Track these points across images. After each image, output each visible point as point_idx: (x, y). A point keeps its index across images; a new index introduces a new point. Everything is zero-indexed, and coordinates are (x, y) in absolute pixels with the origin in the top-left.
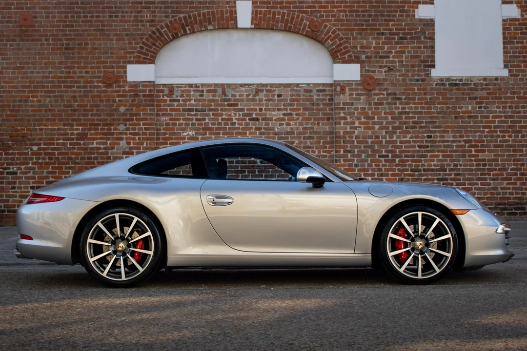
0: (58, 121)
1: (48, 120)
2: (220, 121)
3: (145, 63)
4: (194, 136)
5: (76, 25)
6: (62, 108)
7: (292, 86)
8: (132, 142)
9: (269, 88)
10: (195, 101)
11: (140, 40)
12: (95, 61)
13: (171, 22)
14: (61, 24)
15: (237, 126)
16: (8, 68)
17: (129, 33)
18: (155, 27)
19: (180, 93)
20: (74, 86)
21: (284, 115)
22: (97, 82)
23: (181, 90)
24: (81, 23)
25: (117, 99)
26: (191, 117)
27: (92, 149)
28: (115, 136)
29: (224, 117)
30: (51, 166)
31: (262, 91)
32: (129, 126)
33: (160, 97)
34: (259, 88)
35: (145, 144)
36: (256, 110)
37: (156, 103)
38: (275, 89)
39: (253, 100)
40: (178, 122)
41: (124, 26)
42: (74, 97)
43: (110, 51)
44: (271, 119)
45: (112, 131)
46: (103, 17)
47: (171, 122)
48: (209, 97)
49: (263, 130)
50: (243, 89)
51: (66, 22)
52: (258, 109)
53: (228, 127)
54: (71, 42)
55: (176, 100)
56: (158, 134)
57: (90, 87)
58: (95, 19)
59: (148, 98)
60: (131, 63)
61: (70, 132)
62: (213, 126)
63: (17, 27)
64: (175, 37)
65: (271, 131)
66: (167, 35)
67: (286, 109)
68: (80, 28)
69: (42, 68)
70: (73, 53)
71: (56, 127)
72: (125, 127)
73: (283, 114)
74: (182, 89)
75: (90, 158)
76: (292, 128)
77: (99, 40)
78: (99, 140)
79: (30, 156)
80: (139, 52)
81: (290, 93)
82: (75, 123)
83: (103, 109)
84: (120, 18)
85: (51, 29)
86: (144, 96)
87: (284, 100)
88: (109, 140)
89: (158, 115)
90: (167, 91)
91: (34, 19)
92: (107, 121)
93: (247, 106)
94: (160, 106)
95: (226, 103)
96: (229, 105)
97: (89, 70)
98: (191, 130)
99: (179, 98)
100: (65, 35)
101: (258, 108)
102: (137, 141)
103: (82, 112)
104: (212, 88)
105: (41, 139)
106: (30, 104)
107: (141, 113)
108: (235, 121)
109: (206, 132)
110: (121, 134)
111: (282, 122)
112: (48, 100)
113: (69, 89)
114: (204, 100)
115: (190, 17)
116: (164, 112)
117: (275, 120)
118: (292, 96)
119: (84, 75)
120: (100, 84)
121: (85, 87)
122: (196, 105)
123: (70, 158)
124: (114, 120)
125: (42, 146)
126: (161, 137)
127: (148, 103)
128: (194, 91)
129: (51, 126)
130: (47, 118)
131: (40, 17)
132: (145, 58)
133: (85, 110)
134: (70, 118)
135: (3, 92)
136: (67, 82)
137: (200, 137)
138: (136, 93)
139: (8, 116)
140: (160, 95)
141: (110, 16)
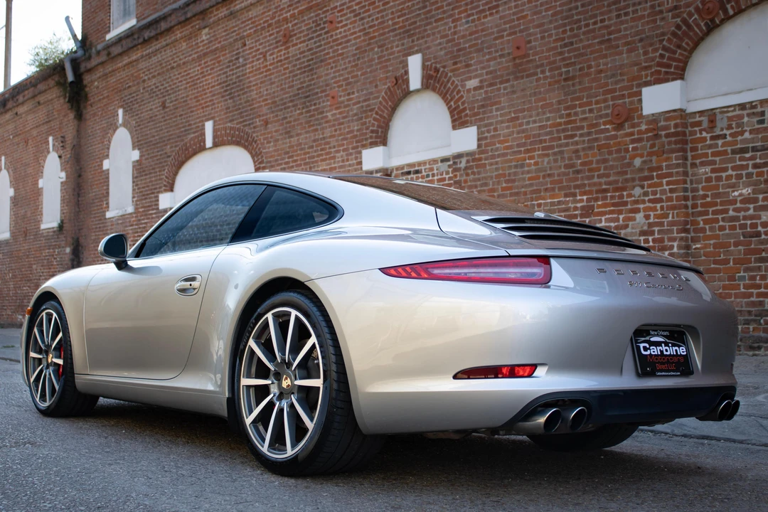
0: (559, 191)
1: (546, 190)
3: (667, 81)
4: (752, 196)
5: (576, 41)
6: (563, 170)
8: (652, 214)
10: (751, 133)
11: (660, 44)
12: (601, 90)
14: (559, 44)
16: (502, 122)
17: (644, 36)
18: (679, 17)
19: (725, 123)
20: (575, 135)
22: (605, 124)
23: (727, 117)
24: (582, 37)
25: (631, 146)
26: (745, 163)
28: (629, 207)
32: (648, 188)
33: (696, 134)
35: (671, 216)
37: (690, 145)
40: (724, 175)
41: (637, 27)
42: (577, 151)
43: (619, 71)
45: (625, 199)
46: (610, 19)
47: (714, 175)
51: (563, 39)
54: (571, 69)
55: (721, 135)
56: (694, 198)
57: (597, 133)
58: (599, 25)
59: (673, 139)
60: (648, 84)
61: (572, 206)
63: (510, 61)
64: (712, 27)
66: (698, 26)
68: (581, 45)
69: (538, 114)
70: (573, 85)
71: (556, 200)
72: (642, 191)
74: (730, 114)
77: (605, 56)
78: (609, 214)
80: (659, 65)
82: (577, 191)
83: (613, 165)
84: (631, 16)
85: (548, 54)
86: (667, 136)
88: (622, 214)
89: (694, 165)
90: (705, 125)
91: (528, 45)
92: (618, 184)
94: (696, 149)
97: (594, 106)
98: (746, 185)
99: (725, 132)
100: (564, 59)
102: (659, 212)
103: (587, 174)
106: (526, 169)
107: (664, 164)
110: (637, 202)
112: (546, 160)
113: (570, 141)
114: (766, 129)
116: (704, 159)
119: (588, 115)
120: (607, 127)
121: (589, 134)
122: (752, 140)
124: (626, 180)
126: (699, 202)
127: (673, 146)
128: (748, 115)
129: (550, 199)
130: (545, 187)
131: (536, 40)
132: (667, 73)
133: (590, 170)
134: (572, 184)
135: (499, 156)
136: (568, 131)
137: (761, 196)
138: (655, 133)
139: (503, 189)
140: (696, 131)
141: (618, 16)
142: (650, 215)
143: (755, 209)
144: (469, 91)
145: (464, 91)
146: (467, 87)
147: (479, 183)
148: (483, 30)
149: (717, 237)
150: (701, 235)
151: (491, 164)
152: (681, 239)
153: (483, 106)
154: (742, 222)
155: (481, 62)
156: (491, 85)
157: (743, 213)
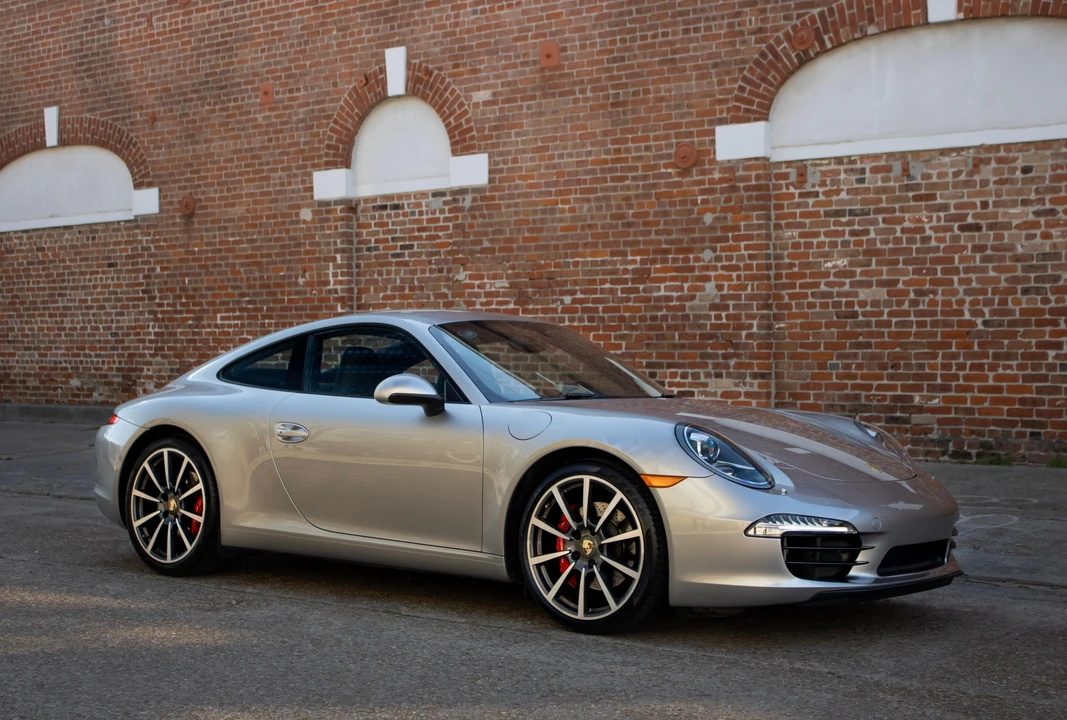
0: (603, 247)
1: (586, 245)
2: (898, 234)
3: (747, 120)
4: (848, 268)
5: (628, 56)
6: (609, 221)
7: (1056, 145)
8: (726, 284)
9: (1002, 153)
10: (848, 193)
11: (739, 73)
12: (662, 123)
13: (795, 28)
14: (605, 57)
15: (933, 243)
16: (524, 151)
17: (719, 60)
18: (764, 42)
19: (817, 178)
20: (626, 178)
21: (1037, 213)
22: (666, 166)
23: (821, 171)
24: (637, 52)
25: (700, 198)
26: (840, 229)
27: (658, 299)
28: (697, 273)
29: (907, 224)
30: (592, 334)
31: (988, 161)
32: (720, 251)
33: (782, 189)
34: (981, 156)
35: (749, 288)
36: (973, 206)
37: (774, 202)
38: (1016, 155)
39: (966, 184)
40: (815, 241)
41: (711, 48)
42: (628, 198)
43: (686, 102)
44: (1007, 226)
45: (692, 264)
46: (674, 33)
47: (802, 241)
48: (876, 182)
49: (989, 252)
50: (947, 160)
51: (612, 51)
52: (979, 204)
53: (914, 247)
54: (621, 91)
55: (811, 192)
56: (778, 267)
57: (655, 177)
58: (660, 39)
59: (754, 194)
60: (722, 122)
61: (622, 267)
62: (884, 247)
63: (537, 72)
64: (804, 60)
65: (1008, 254)
66: (788, 57)
67: (1042, 201)
68: (635, 62)
69: (575, 147)
70: (624, 113)
71: (599, 259)
72: (713, 255)
73: (1035, 213)
74: (823, 168)
75: (654, 318)
76: (1054, 246)
77: (668, 80)
78: (670, 281)
79: (560, 315)
80: (738, 99)
81: (1050, 162)
82: (628, 249)
83: (676, 220)
84: (703, 33)
85: (589, 69)
86: (747, 189)
87: (1036, 180)
88: (687, 282)
89: (778, 227)
90: (793, 178)
91: (563, 54)
92: (682, 244)
93: (954, 197)
94: (781, 207)
95: (911, 194)
96: (916, 198)
97: (652, 143)
98: (842, 255)
99: (817, 189)
100: (611, 78)
101: (978, 201)
102: (735, 282)
103: (641, 228)
104: (883, 163)
105: (575, 283)
106: (558, 215)
107: (742, 223)
108: (929, 232)
109: (871, 260)
110: (707, 268)
111: (1033, 232)
112: (586, 206)
113: (619, 184)
114: (867, 190)
115: (831, 11)
116: (790, 220)
117: (1018, 227)
118: (1055, 168)
119: (643, 153)
120: (669, 170)
121: (645, 178)
122: (850, 202)
123: (622, 319)
124: (694, 240)
125: (579, 296)
126: (784, 272)
127: (754, 202)
128: (846, 171)
129: (591, 256)
130: (585, 241)
131: (573, 48)
132: (747, 110)
133: (646, 224)
134: (621, 240)
135: (519, 196)
136: (616, 171)
137: (859, 270)
138: (732, 183)
139: (526, 240)
140: (781, 185)
141: (686, 31)
142: (723, 285)
143: (852, 285)
144: (476, 105)
145: (469, 105)
146: (474, 100)
147: (490, 229)
148: (497, 26)
149: (805, 316)
150: (786, 312)
151: (509, 206)
152: (763, 317)
153: (496, 128)
154: (836, 299)
155: (494, 68)
156: (508, 101)
157: (836, 289)
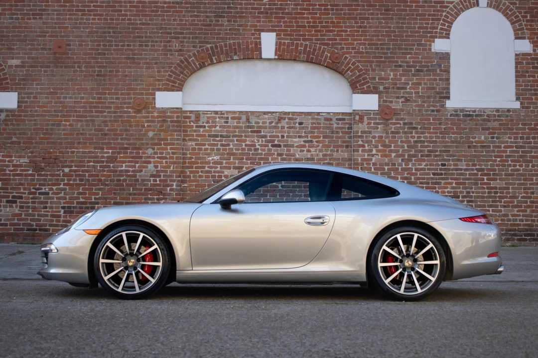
0: (89, 144)
1: (79, 143)
2: (244, 147)
3: (173, 91)
4: (219, 160)
5: (107, 53)
6: (93, 132)
7: (313, 114)
8: (159, 165)
9: (291, 116)
10: (220, 127)
11: (169, 69)
12: (126, 87)
13: (198, 51)
14: (94, 52)
15: (260, 151)
16: (41, 93)
17: (158, 61)
18: (182, 56)
19: (205, 120)
20: (105, 112)
21: (305, 142)
22: (127, 108)
23: (207, 117)
24: (112, 52)
25: (146, 124)
26: (216, 143)
27: (121, 171)
28: (143, 160)
29: (248, 143)
30: (81, 187)
31: (284, 119)
32: (157, 150)
33: (187, 123)
34: (281, 116)
35: (172, 167)
36: (278, 137)
37: (183, 129)
38: (296, 117)
39: (275, 127)
40: (203, 147)
41: (154, 55)
42: (105, 122)
43: (140, 79)
44: (292, 146)
45: (141, 155)
46: (134, 46)
47: (197, 147)
48: (234, 123)
49: (284, 156)
50: (266, 116)
51: (98, 50)
52: (280, 136)
53: (251, 152)
54: (102, 69)
55: (202, 126)
56: (184, 158)
57: (121, 112)
58: (126, 47)
59: (176, 124)
60: (159, 90)
61: (100, 155)
62: (237, 152)
63: (51, 54)
64: (203, 66)
65: (293, 158)
66: (195, 64)
67: (307, 137)
68: (111, 56)
69: (74, 94)
70: (104, 80)
71: (87, 150)
72: (153, 151)
73: (304, 141)
74: (208, 115)
75: (120, 180)
76: (312, 155)
77: (130, 67)
78: (128, 163)
79: (62, 177)
80: (167, 80)
81: (310, 121)
82: (105, 146)
83: (132, 134)
84: (150, 47)
85: (84, 56)
86: (172, 122)
87: (305, 128)
88: (138, 163)
89: (184, 140)
90: (193, 118)
91: (67, 47)
92: (136, 145)
93: (269, 132)
94: (186, 131)
95: (250, 130)
96: (252, 132)
97: (120, 96)
98: (216, 155)
99: (205, 124)
101: (280, 135)
102: (164, 164)
103: (112, 136)
104: (237, 115)
105: (72, 162)
106: (62, 127)
107: (169, 137)
108: (258, 147)
109: (230, 157)
110: (149, 157)
111: (303, 149)
112: (80, 124)
113: (100, 114)
114: (229, 127)
115: (216, 47)
116: (191, 138)
117: (296, 147)
118: (312, 124)
119: (114, 101)
120: (129, 110)
121: (115, 112)
122: (221, 131)
123: (100, 180)
124: (142, 144)
125: (74, 168)
126: (187, 161)
127: (176, 128)
128: (219, 118)
129: (82, 149)
130: (78, 141)
131: (74, 45)
132: (173, 86)
133: (115, 135)
134: (101, 142)
135: (37, 116)
136: (99, 108)
137: (224, 161)
138: (164, 119)
139: (40, 138)
140: (187, 121)
141: (141, 46)
142: (158, 166)
143: (221, 168)
144: (11, 66)
145: (5, 66)
146: (9, 64)
147: (17, 132)
148: (26, 27)
149: (198, 181)
150: (188, 179)
151: (31, 120)
152: (179, 181)
153: (24, 80)
154: (213, 174)
155: (23, 49)
156: (32, 67)
157: (213, 169)
